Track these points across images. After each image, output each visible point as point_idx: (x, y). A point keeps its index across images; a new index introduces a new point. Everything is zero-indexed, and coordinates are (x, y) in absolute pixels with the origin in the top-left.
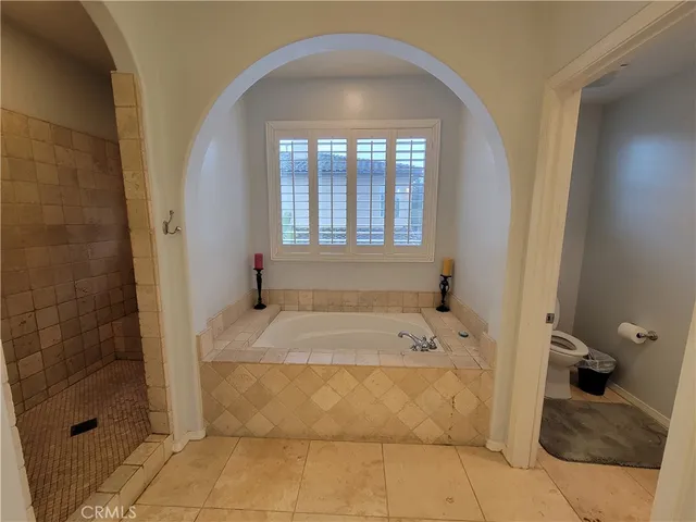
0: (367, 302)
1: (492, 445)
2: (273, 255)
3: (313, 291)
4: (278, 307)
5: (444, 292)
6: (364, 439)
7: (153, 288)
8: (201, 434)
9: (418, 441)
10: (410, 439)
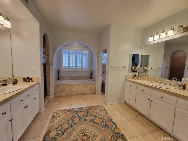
0: (79, 78)
1: (97, 93)
2: (61, 70)
3: (69, 76)
4: (62, 79)
5: (91, 76)
6: (80, 95)
7: (49, 73)
8: (54, 97)
9: (87, 94)
10: (86, 94)
